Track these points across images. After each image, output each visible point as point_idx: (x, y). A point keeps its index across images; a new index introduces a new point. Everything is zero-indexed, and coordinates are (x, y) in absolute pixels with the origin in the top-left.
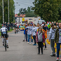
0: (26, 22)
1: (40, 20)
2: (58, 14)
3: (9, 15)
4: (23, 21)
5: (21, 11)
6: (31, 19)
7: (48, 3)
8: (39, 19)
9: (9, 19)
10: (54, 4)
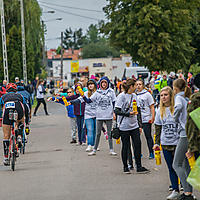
0: (83, 74)
1: (131, 68)
2: (191, 45)
3: (24, 53)
4: (75, 71)
5: (67, 37)
6: (100, 65)
7: (154, 7)
8: (128, 65)
9: (25, 65)
10: (176, 13)
